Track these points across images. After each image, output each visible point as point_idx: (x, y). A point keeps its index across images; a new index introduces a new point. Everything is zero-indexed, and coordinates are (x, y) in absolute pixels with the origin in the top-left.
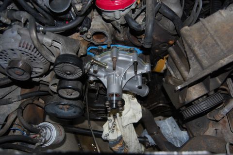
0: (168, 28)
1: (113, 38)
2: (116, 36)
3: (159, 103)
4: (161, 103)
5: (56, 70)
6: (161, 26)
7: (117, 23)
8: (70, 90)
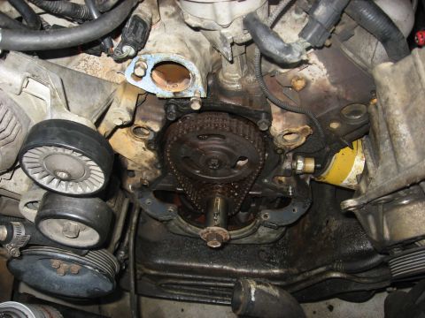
0: (369, 61)
1: (210, 82)
2: (221, 77)
3: (333, 270)
4: (337, 271)
5: (27, 166)
6: (350, 54)
7: (223, 37)
8: (74, 224)
